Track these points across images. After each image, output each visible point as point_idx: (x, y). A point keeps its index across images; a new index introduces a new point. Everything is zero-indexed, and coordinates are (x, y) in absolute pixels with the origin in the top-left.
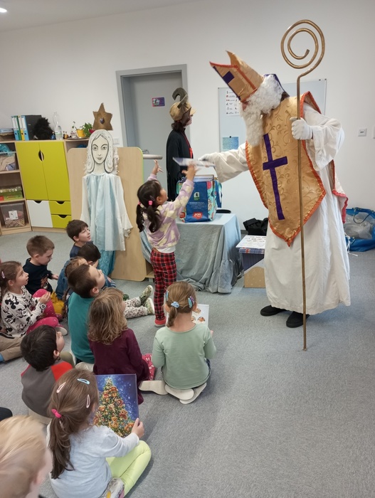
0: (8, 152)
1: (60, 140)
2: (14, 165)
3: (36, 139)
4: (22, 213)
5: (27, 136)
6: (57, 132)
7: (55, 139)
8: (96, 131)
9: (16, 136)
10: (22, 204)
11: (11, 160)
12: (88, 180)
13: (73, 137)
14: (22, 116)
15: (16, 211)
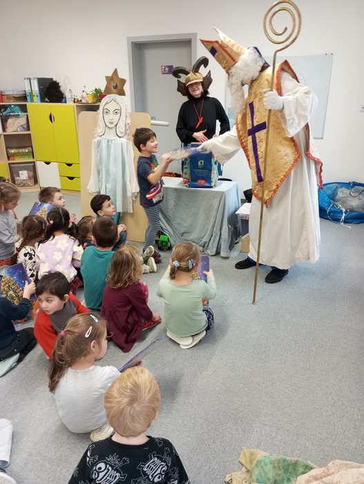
0: (21, 114)
1: (70, 103)
2: (25, 126)
3: (47, 102)
4: (32, 173)
5: (39, 98)
6: (68, 95)
7: (65, 102)
8: (108, 96)
9: (28, 98)
10: (32, 164)
11: (23, 121)
12: (99, 143)
13: (84, 101)
14: (35, 79)
15: (26, 172)
